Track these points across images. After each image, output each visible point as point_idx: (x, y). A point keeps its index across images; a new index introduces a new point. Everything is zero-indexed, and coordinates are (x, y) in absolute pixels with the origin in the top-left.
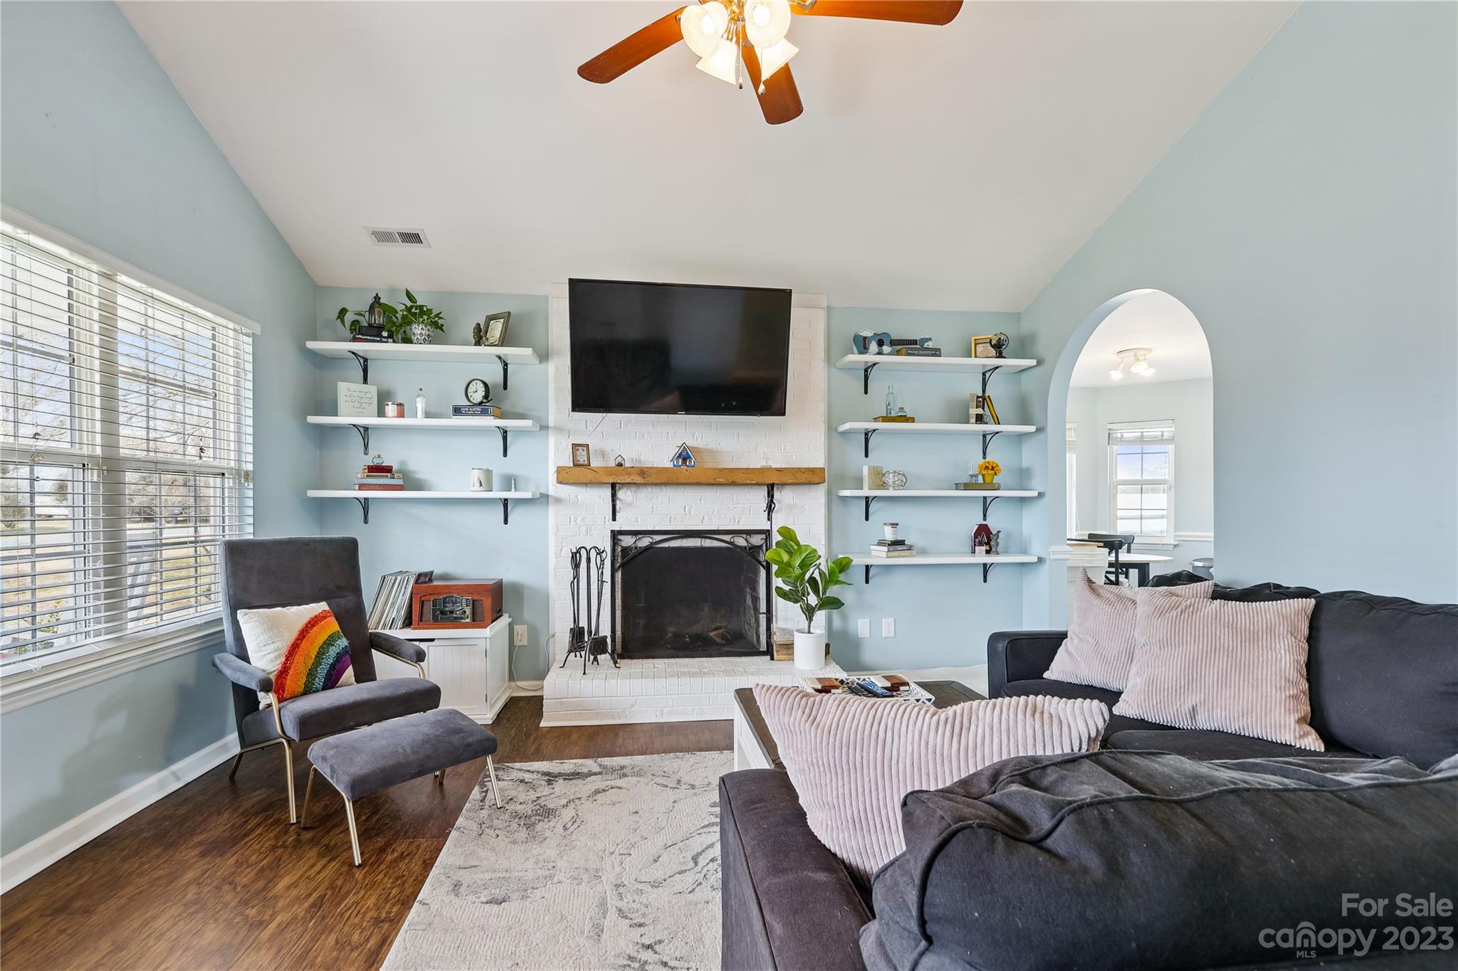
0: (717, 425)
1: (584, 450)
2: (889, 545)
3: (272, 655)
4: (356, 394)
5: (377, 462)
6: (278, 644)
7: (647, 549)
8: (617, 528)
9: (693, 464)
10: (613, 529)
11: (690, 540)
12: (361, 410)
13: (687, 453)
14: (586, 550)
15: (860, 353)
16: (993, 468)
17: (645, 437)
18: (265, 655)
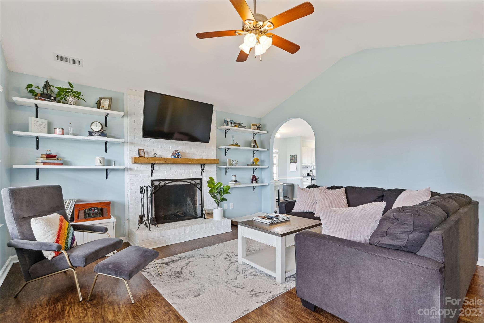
0: (185, 144)
1: (142, 151)
2: (234, 182)
3: (52, 236)
4: (38, 123)
5: (48, 153)
6: (53, 231)
7: (164, 186)
8: (153, 179)
9: (180, 157)
10: (151, 179)
11: (177, 182)
12: (41, 130)
13: (179, 153)
14: (146, 187)
15: (227, 125)
16: (258, 160)
17: (162, 147)
18: (48, 236)
